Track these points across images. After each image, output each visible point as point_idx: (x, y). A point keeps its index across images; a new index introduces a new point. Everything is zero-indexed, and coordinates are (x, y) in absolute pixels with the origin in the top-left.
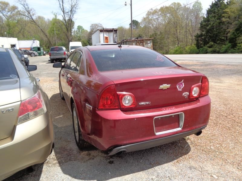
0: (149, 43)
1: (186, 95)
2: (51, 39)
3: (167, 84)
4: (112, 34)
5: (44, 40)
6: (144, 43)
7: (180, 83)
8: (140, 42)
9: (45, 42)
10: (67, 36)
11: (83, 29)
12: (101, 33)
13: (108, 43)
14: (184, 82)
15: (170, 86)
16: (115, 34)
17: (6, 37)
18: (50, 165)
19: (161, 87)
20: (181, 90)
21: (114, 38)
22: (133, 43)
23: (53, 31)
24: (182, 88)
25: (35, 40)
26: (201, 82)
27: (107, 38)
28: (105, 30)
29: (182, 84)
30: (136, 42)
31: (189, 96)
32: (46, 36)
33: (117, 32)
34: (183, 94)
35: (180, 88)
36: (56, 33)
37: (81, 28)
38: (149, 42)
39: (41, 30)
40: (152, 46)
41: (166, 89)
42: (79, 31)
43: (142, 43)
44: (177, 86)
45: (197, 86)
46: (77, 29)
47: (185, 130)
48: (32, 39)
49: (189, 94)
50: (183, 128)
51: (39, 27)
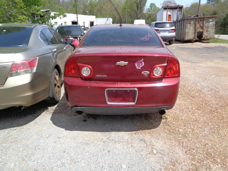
0: (211, 22)
1: (145, 74)
2: (122, 17)
3: (125, 62)
4: (176, 11)
5: (117, 18)
6: (205, 21)
7: (139, 62)
8: (199, 21)
9: (117, 20)
10: (136, 14)
11: (156, 7)
12: (164, 10)
13: (170, 21)
14: (143, 61)
15: (128, 63)
16: (180, 11)
17: (87, 15)
18: (48, 112)
19: (118, 63)
20: (140, 68)
21: (177, 15)
22: (191, 21)
23: (125, 9)
24: (141, 67)
25: (109, 17)
26: (166, 63)
27: (170, 16)
28: (169, 7)
29: (141, 62)
30: (195, 20)
31: (150, 75)
32: (119, 14)
33: (182, 9)
34: (142, 72)
35: (139, 66)
36: (127, 11)
37: (154, 6)
38: (211, 20)
39: (115, 8)
40: (214, 25)
41: (123, 65)
42: (152, 9)
43: (202, 21)
44: (136, 64)
45: (161, 67)
46: (150, 6)
47: (139, 106)
48: (107, 17)
49: (150, 73)
50: (136, 103)
51: (113, 5)
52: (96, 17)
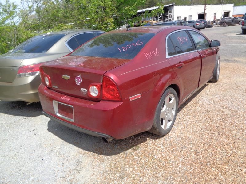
15: (70, 78)
20: (79, 84)
24: (80, 83)
26: (102, 82)
31: (87, 93)
34: (81, 90)
35: (78, 82)
41: (67, 79)
44: (76, 80)
49: (88, 91)
50: (75, 122)
52: (235, 5)
